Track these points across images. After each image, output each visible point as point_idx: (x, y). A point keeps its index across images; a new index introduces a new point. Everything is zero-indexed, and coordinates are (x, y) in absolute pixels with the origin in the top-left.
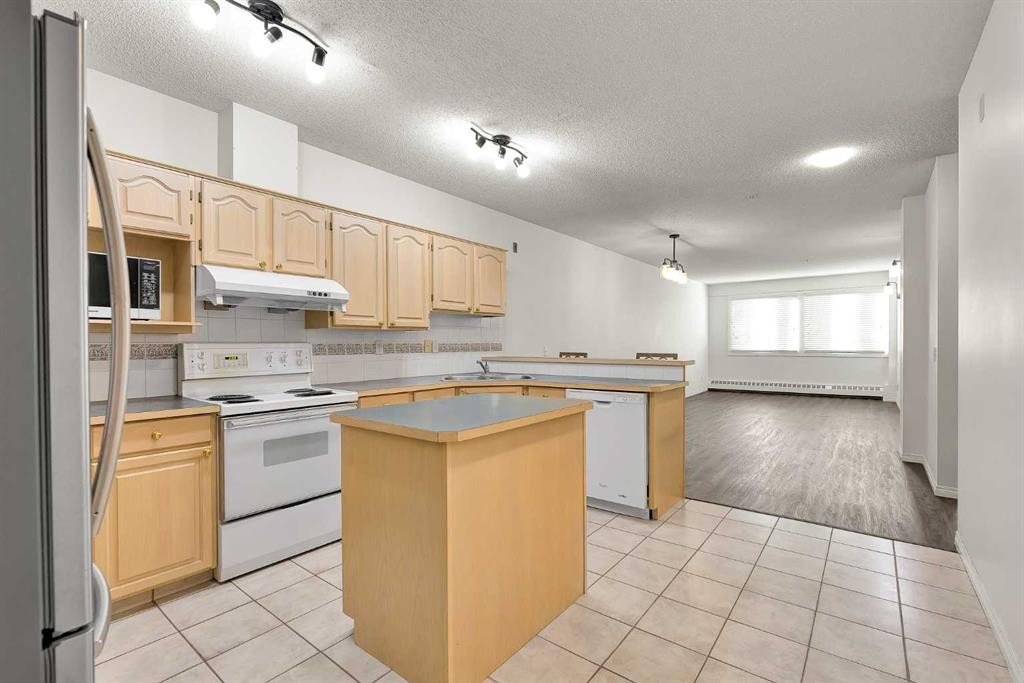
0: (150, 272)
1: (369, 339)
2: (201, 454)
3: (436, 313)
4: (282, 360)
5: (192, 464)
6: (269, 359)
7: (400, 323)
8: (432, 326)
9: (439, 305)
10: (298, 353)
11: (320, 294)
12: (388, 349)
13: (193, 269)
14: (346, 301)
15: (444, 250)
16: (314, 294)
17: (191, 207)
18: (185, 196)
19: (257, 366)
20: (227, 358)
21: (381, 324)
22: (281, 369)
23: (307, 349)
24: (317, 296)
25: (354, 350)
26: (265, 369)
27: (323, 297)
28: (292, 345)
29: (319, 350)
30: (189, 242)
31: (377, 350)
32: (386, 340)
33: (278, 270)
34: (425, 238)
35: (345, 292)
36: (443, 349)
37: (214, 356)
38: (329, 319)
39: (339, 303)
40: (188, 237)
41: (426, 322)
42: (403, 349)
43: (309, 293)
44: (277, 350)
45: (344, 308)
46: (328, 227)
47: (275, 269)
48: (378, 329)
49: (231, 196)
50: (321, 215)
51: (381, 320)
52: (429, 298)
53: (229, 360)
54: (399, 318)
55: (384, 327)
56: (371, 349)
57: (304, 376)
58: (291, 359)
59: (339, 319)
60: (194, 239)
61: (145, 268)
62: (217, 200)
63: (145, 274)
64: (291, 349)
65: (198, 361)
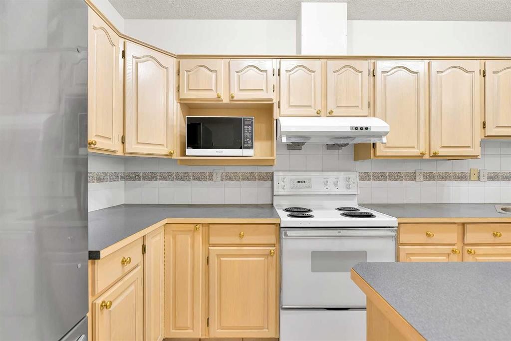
0: (248, 125)
1: (409, 168)
2: (268, 252)
3: (488, 141)
4: (336, 184)
5: (263, 259)
6: (326, 183)
7: (442, 152)
8: (483, 155)
9: (491, 130)
10: (347, 180)
11: (361, 129)
12: (429, 177)
13: (275, 122)
14: (386, 133)
15: (500, 74)
16: (356, 128)
17: (273, 80)
18: (270, 73)
19: (318, 188)
20: (299, 182)
21: (423, 154)
22: (334, 191)
23: (354, 176)
24: (359, 130)
25: (396, 177)
26: (323, 191)
27: (364, 131)
28: (343, 173)
29: (364, 177)
30: (273, 104)
31: (417, 177)
32: (427, 168)
33: (330, 114)
34: (476, 66)
35: (385, 124)
36: (493, 177)
37: (291, 179)
38: (372, 151)
39: (380, 135)
40: (272, 100)
41: (477, 150)
42: (445, 177)
43: (352, 128)
44: (332, 177)
45: (384, 140)
46: (371, 74)
47: (328, 114)
48: (420, 158)
49: (297, 66)
50: (366, 66)
51: (422, 150)
52: (479, 125)
53: (300, 183)
54: (442, 147)
55: (427, 157)
56: (412, 177)
57: (351, 197)
58: (342, 183)
59: (381, 151)
60: (275, 101)
61: (246, 123)
62: (290, 71)
63: (246, 127)
64: (342, 176)
65: (282, 183)
